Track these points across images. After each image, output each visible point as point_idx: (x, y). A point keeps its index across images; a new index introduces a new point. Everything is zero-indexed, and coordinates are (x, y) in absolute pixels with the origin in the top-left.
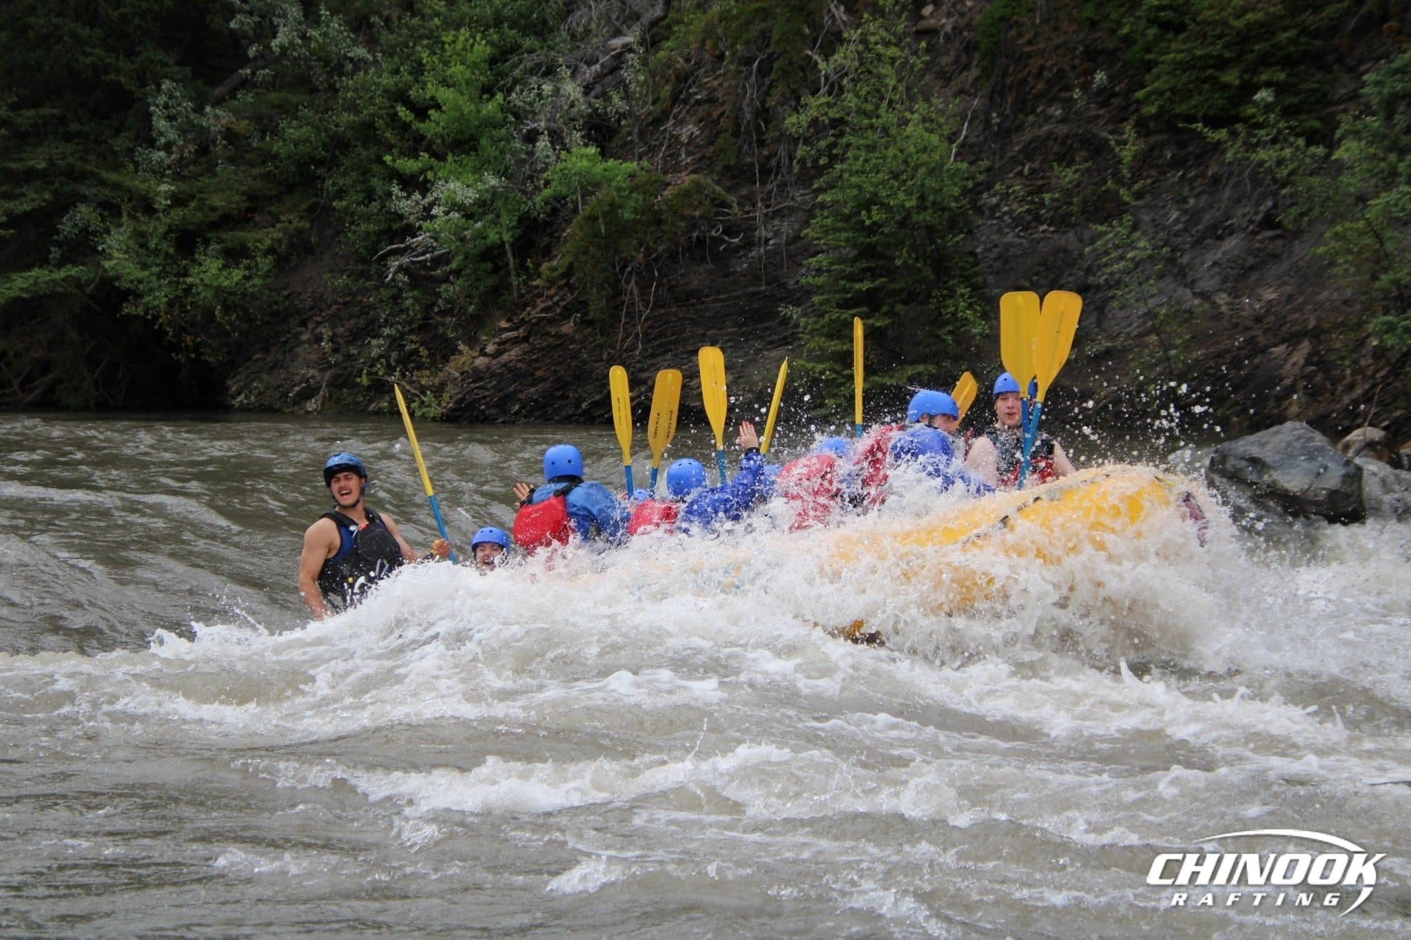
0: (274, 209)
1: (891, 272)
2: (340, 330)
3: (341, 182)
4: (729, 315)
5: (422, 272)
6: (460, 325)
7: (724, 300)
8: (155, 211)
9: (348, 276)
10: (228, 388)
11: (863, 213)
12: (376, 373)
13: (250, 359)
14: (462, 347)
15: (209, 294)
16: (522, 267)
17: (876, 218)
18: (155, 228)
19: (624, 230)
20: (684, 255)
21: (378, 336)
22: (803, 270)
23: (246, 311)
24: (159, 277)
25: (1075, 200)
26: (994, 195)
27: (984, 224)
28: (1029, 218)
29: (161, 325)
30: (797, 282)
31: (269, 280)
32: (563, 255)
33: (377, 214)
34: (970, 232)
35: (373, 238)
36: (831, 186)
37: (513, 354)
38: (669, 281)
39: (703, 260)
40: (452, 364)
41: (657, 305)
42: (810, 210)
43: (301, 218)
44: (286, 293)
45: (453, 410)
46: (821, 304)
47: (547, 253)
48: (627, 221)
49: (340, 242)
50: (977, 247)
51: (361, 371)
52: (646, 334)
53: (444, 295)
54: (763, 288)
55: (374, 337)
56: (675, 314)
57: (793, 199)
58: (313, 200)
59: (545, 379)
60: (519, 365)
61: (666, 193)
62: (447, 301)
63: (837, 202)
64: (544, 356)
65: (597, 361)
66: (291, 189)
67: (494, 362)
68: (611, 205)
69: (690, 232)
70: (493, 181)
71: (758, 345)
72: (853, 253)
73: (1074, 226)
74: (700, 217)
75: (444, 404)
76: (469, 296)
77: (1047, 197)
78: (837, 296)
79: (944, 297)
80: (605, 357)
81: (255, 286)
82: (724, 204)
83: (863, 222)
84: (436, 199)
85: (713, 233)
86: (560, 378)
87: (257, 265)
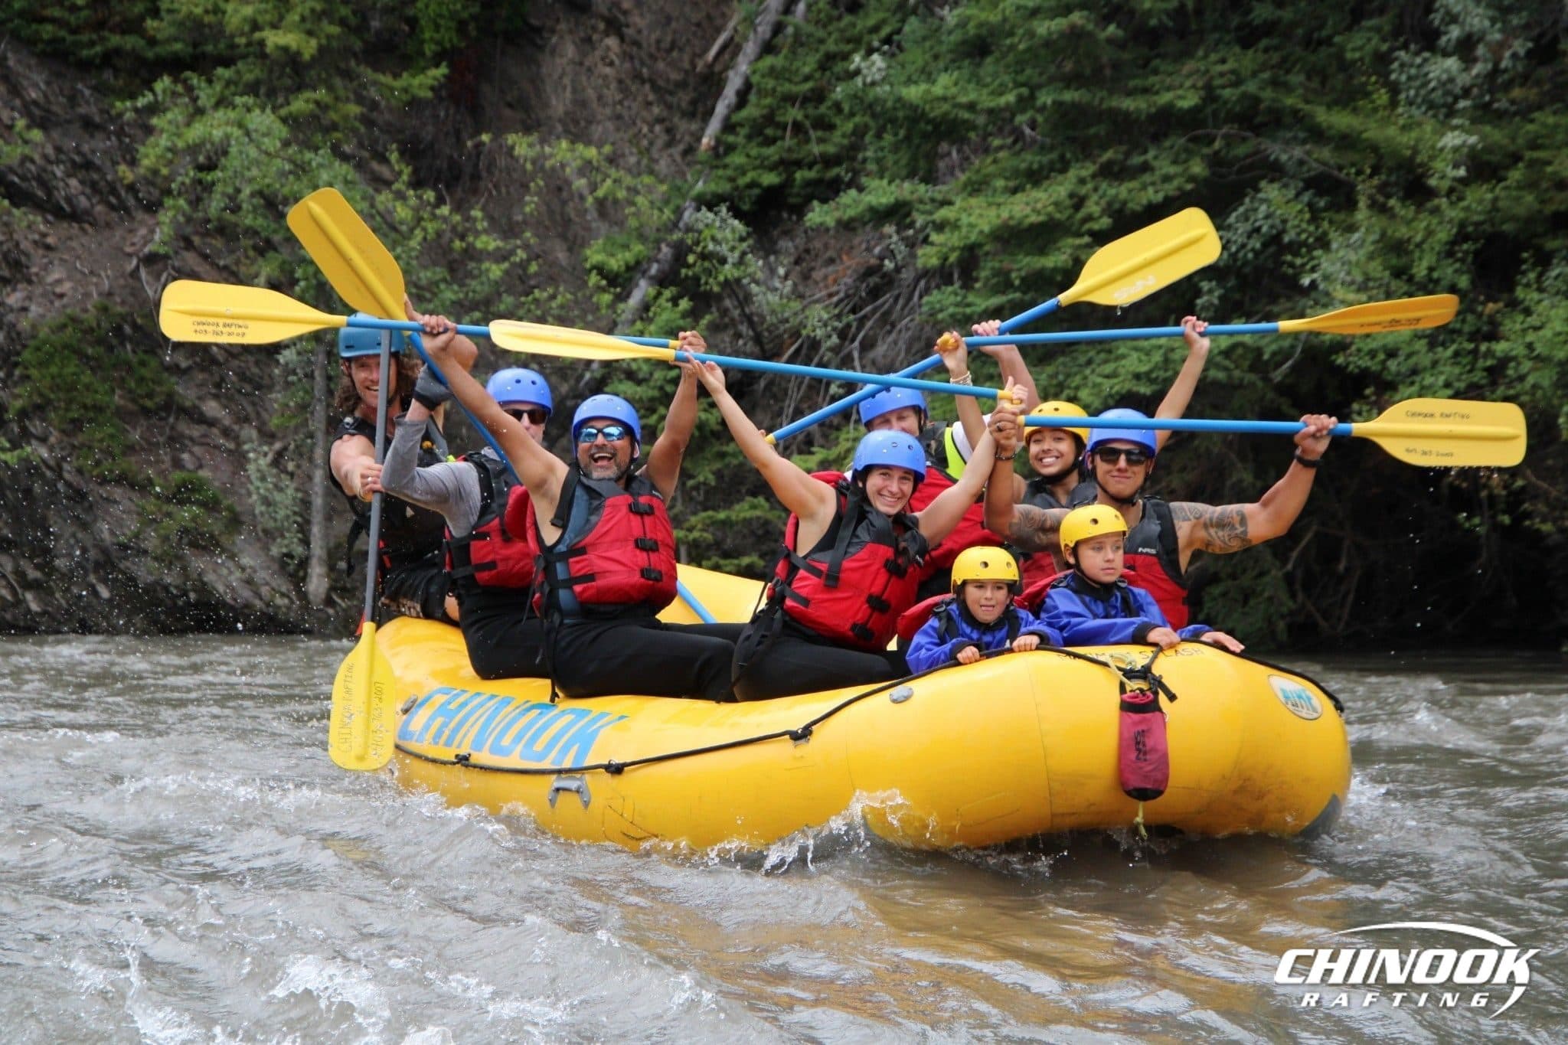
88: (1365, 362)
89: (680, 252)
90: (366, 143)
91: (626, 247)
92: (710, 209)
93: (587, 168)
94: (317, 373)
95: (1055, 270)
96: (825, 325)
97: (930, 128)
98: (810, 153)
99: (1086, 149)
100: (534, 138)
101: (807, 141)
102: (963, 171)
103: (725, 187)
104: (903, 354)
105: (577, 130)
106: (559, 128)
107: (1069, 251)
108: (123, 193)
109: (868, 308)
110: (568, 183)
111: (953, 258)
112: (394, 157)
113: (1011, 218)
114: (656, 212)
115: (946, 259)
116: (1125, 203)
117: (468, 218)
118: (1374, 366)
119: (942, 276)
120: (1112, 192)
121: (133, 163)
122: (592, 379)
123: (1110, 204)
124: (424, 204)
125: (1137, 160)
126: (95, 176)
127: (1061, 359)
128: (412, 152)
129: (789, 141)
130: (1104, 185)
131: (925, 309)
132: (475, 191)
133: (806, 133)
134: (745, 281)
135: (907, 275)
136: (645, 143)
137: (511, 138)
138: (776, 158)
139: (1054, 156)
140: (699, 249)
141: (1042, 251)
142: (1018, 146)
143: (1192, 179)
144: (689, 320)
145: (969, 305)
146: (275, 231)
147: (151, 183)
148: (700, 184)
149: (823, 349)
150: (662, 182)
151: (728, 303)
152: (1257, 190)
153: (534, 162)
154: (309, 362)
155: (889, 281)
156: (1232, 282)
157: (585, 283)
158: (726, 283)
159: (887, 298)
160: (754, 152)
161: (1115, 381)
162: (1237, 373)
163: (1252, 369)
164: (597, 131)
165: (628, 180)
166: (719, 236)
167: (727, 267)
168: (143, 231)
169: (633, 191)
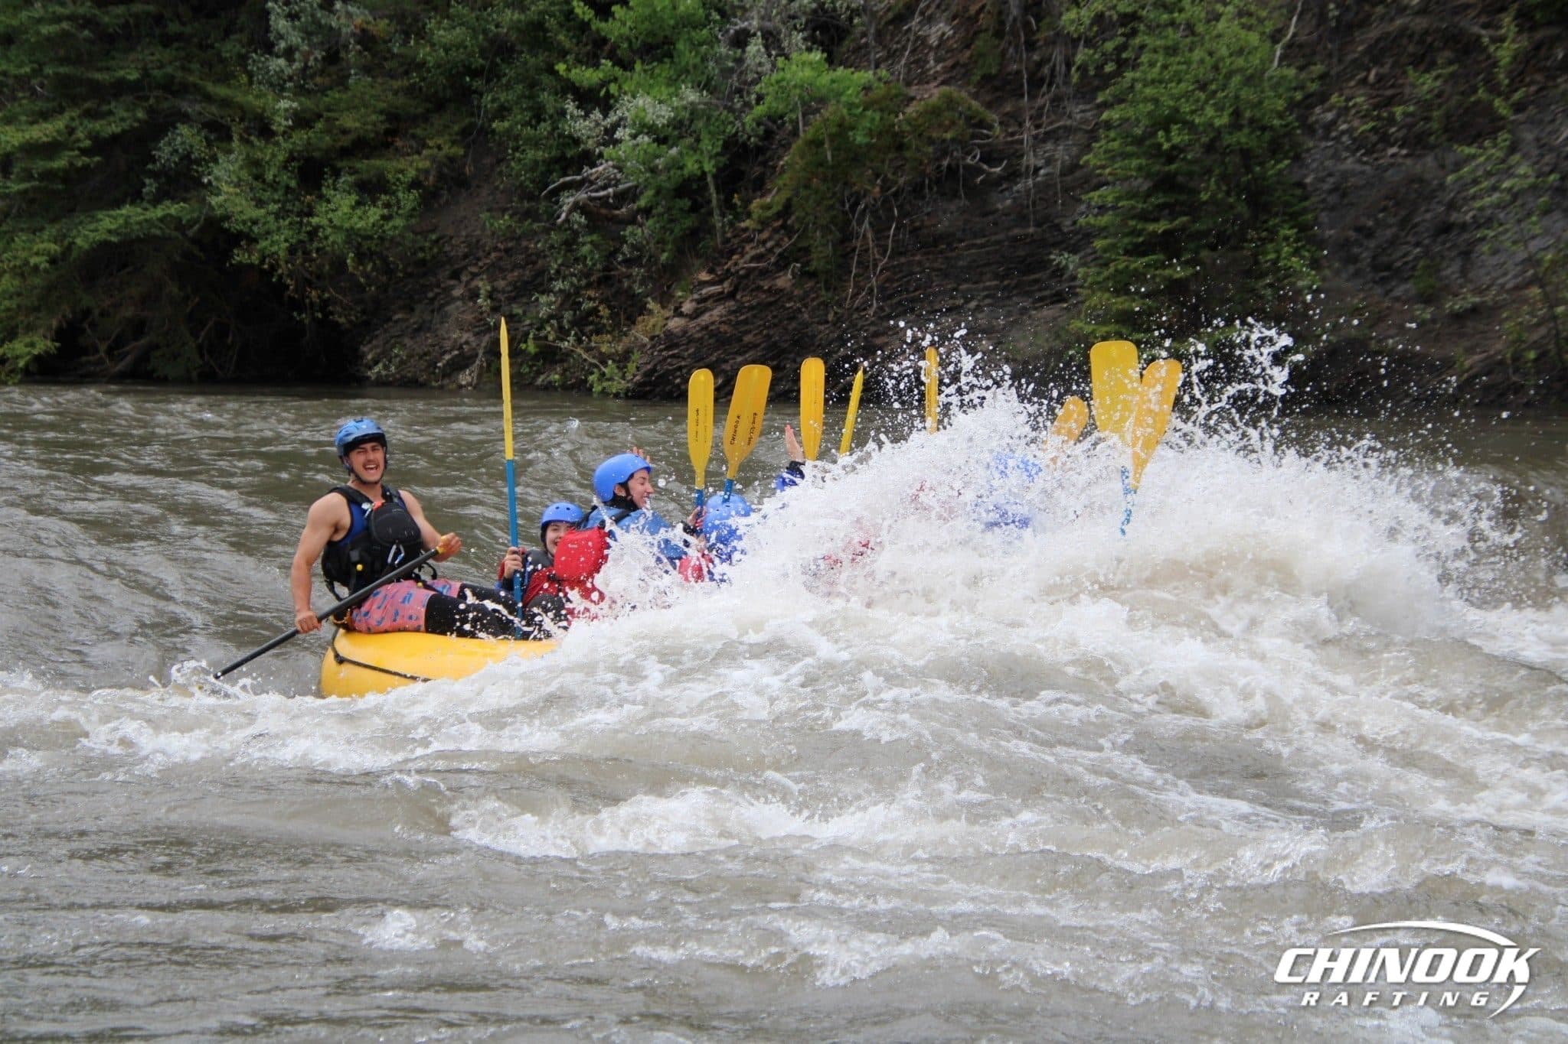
0: (419, 132)
1: (1194, 210)
2: (501, 284)
3: (503, 97)
4: (988, 264)
5: (604, 211)
6: (651, 278)
7: (982, 246)
8: (273, 134)
9: (511, 216)
10: (363, 356)
11: (1160, 133)
12: (546, 338)
13: (389, 319)
14: (652, 305)
15: (339, 238)
16: (728, 205)
17: (1176, 140)
18: (273, 155)
19: (856, 157)
20: (930, 189)
21: (547, 291)
22: (1083, 207)
23: (385, 260)
24: (278, 216)
25: (1436, 114)
26: (1329, 110)
27: (1315, 147)
28: (1374, 138)
29: (281, 277)
30: (1075, 223)
31: (413, 221)
32: (779, 190)
33: (547, 138)
34: (1297, 158)
35: (542, 168)
36: (1120, 100)
37: (717, 312)
38: (912, 222)
39: (955, 195)
40: (640, 327)
41: (897, 253)
42: (1092, 131)
43: (454, 143)
44: (434, 237)
45: (640, 385)
46: (1105, 250)
47: (759, 186)
48: (860, 146)
49: (501, 173)
50: (1306, 176)
51: (527, 334)
52: (882, 289)
53: (631, 240)
54: (1031, 230)
55: (543, 293)
56: (919, 263)
57: (1070, 117)
58: (467, 121)
59: (755, 346)
60: (723, 328)
61: (909, 110)
62: (634, 247)
63: (1127, 120)
64: (754, 316)
65: (820, 323)
66: (440, 106)
67: (692, 324)
68: (840, 125)
69: (938, 159)
70: (691, 96)
71: (1026, 303)
72: (1146, 186)
73: (1433, 148)
74: (953, 140)
75: (629, 377)
76: (661, 242)
77: (1398, 111)
78: (1126, 240)
79: (1263, 240)
80: (831, 317)
81: (395, 228)
82: (982, 124)
83: (1160, 145)
84: (621, 119)
85: (969, 160)
86: (775, 343)
87: (398, 201)
88: (240, 227)
116: (98, 132)
118: (246, 230)
125: (105, 108)
143: (138, 120)
152: (176, 128)
156: (163, 180)
162: (167, 231)
163: (176, 229)
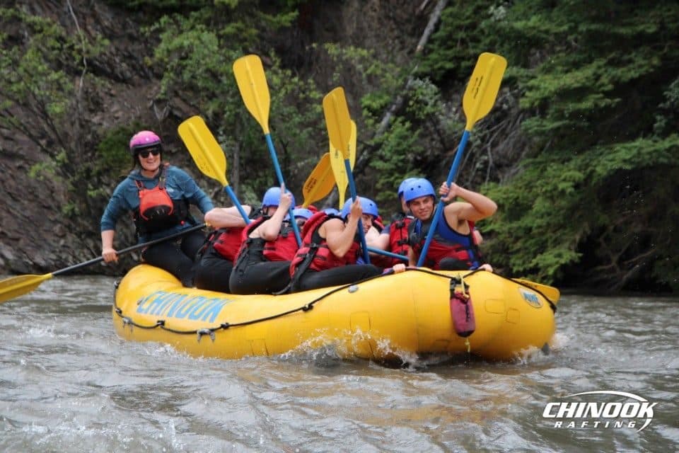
89: (406, 100)
90: (260, 47)
91: (380, 97)
92: (421, 79)
93: (362, 60)
94: (235, 156)
95: (586, 110)
96: (475, 135)
97: (526, 42)
98: (468, 54)
99: (602, 52)
100: (338, 45)
101: (467, 47)
102: (542, 61)
103: (427, 69)
104: (511, 148)
105: (358, 42)
106: (350, 41)
107: (592, 100)
108: (147, 70)
109: (495, 127)
110: (353, 67)
111: (536, 103)
112: (272, 54)
113: (565, 85)
114: (395, 81)
115: (533, 104)
117: (306, 83)
119: (531, 112)
120: (614, 73)
121: (152, 56)
122: (364, 160)
123: (613, 78)
124: (286, 76)
126: (134, 62)
127: (588, 152)
128: (280, 51)
129: (459, 48)
130: (610, 70)
131: (523, 128)
132: (310, 70)
133: (467, 44)
134: (437, 114)
135: (514, 112)
136: (390, 48)
137: (327, 46)
138: (453, 55)
139: (585, 55)
140: (415, 98)
141: (580, 101)
142: (569, 50)
144: (410, 132)
145: (544, 126)
146: (217, 89)
147: (158, 65)
148: (416, 68)
149: (473, 147)
150: (398, 66)
151: (428, 124)
153: (338, 57)
154: (231, 150)
155: (505, 114)
157: (361, 115)
158: (428, 115)
159: (504, 123)
160: (442, 52)
161: (613, 163)
164: (368, 42)
165: (382, 66)
166: (425, 92)
167: (429, 107)
168: (155, 88)
169: (384, 71)
